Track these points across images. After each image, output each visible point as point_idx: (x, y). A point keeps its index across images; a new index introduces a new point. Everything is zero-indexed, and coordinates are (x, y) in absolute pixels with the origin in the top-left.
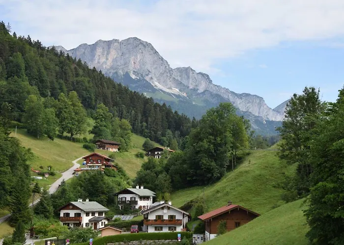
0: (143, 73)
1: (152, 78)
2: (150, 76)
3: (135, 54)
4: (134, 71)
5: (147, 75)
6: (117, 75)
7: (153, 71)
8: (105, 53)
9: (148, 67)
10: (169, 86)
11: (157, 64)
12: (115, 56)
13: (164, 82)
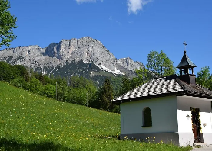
0: (93, 60)
1: (100, 63)
2: (98, 62)
3: (87, 47)
4: (87, 59)
5: (96, 62)
6: (75, 62)
7: (101, 59)
8: (67, 48)
9: (97, 56)
10: (113, 69)
11: (104, 54)
12: (74, 50)
13: (109, 66)
